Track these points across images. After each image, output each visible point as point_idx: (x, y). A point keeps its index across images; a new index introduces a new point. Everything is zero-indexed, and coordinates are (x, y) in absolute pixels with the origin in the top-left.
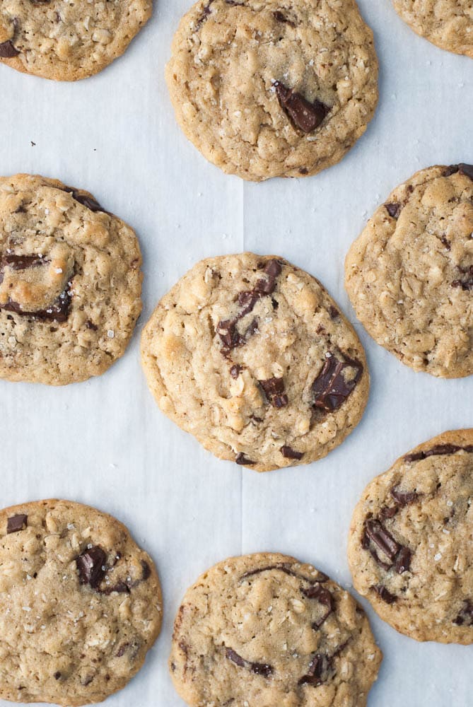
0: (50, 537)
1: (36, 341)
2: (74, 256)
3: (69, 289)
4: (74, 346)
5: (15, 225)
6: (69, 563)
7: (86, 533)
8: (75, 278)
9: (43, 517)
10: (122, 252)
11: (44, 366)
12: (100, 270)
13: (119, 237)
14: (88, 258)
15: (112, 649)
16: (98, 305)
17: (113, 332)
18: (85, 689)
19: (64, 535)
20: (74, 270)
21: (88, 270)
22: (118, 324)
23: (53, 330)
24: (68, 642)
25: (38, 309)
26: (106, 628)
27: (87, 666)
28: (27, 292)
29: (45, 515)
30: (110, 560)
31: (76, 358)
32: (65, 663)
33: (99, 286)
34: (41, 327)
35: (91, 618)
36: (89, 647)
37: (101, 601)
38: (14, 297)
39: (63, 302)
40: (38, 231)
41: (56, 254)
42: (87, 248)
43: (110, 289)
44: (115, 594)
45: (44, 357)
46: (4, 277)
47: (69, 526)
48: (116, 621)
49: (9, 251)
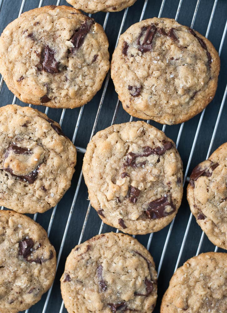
0: (9, 229)
1: (16, 189)
2: (45, 154)
3: (38, 169)
4: (33, 196)
5: (20, 132)
6: (15, 243)
7: (27, 231)
8: (42, 165)
9: (8, 219)
10: (67, 157)
11: (17, 202)
12: (55, 164)
13: (68, 150)
14: (51, 157)
15: (27, 289)
16: (50, 180)
17: (53, 194)
18: (9, 305)
19: (16, 229)
20: (43, 161)
21: (49, 162)
22: (57, 191)
23: (25, 186)
24: (6, 281)
25: (21, 175)
26: (26, 278)
27: (13, 294)
28: (18, 166)
29: (9, 218)
30: (35, 247)
31: (33, 202)
32: (3, 290)
33: (52, 171)
34: (20, 183)
35: (20, 272)
36: (16, 286)
37: (26, 265)
38: (11, 167)
39: (34, 175)
40: (30, 138)
41: (37, 151)
42: (51, 151)
43: (57, 174)
44: (34, 263)
45: (18, 198)
46: (9, 155)
47: (19, 226)
48: (31, 276)
49: (14, 143)
